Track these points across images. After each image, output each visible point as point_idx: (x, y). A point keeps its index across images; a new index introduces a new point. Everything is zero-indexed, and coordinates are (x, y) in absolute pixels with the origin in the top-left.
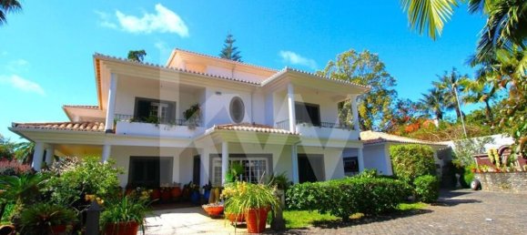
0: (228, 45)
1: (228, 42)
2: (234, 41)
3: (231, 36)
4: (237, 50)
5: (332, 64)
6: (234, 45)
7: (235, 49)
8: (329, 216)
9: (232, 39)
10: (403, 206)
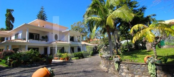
0: (42, 10)
1: (42, 9)
2: (44, 9)
3: (43, 7)
4: (45, 12)
5: (75, 23)
6: (44, 10)
7: (44, 11)
8: (77, 58)
9: (43, 8)
10: (88, 56)
